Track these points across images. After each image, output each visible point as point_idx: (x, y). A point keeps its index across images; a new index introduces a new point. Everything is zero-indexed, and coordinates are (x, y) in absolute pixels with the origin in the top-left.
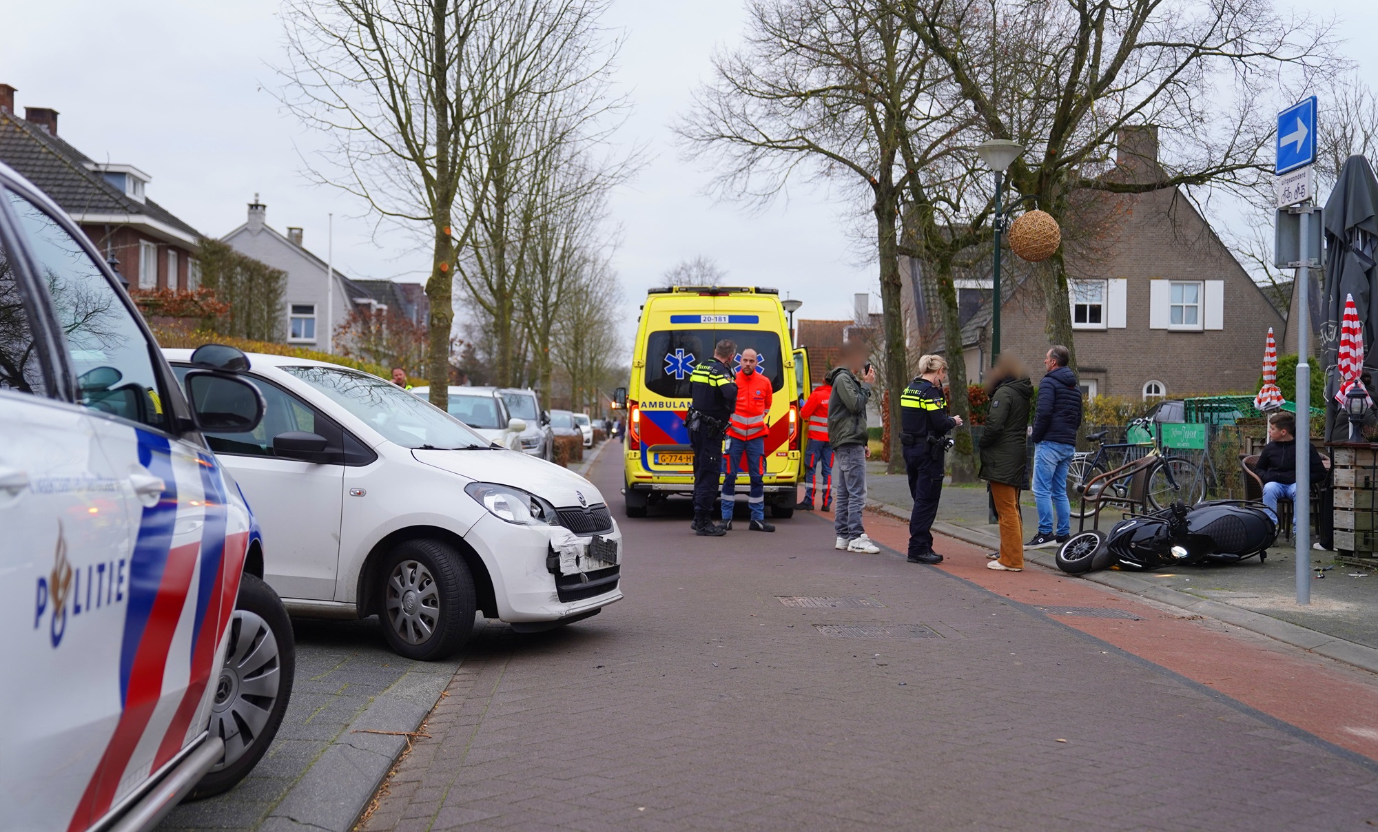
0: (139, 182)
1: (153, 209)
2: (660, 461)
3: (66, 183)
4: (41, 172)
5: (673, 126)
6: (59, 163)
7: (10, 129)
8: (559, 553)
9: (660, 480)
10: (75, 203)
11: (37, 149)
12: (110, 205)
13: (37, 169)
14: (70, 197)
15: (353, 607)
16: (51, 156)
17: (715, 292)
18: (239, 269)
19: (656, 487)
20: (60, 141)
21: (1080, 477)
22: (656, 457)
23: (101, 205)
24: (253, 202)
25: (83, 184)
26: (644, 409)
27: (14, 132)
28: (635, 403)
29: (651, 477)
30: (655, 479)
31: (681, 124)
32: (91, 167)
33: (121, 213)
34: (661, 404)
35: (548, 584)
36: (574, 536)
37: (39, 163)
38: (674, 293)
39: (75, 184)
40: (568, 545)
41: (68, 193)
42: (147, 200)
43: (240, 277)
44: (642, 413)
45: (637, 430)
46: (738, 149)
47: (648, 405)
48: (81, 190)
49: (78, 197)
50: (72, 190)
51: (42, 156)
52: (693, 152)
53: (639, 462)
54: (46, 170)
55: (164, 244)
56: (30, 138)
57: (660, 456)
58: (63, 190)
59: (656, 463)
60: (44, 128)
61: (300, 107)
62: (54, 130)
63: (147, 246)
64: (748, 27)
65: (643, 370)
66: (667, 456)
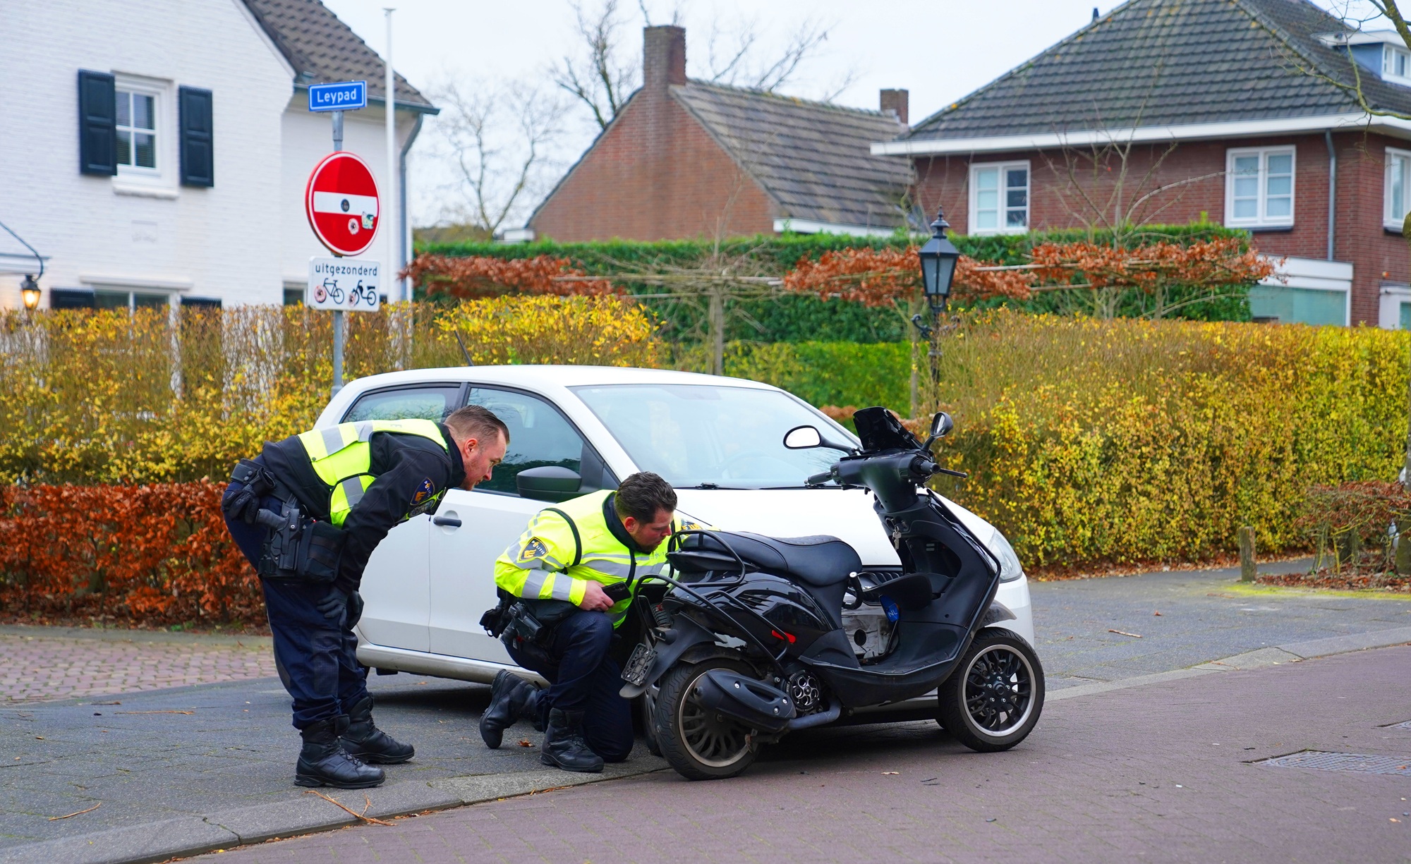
4: (1245, 60)
10: (1286, 103)
11: (1244, 25)
12: (1336, 99)
13: (1240, 56)
14: (1281, 93)
16: (1262, 34)
23: (1323, 101)
37: (1245, 46)
41: (1278, 88)
48: (1297, 82)
49: (1292, 92)
51: (1250, 35)
54: (1252, 55)
58: (1273, 84)
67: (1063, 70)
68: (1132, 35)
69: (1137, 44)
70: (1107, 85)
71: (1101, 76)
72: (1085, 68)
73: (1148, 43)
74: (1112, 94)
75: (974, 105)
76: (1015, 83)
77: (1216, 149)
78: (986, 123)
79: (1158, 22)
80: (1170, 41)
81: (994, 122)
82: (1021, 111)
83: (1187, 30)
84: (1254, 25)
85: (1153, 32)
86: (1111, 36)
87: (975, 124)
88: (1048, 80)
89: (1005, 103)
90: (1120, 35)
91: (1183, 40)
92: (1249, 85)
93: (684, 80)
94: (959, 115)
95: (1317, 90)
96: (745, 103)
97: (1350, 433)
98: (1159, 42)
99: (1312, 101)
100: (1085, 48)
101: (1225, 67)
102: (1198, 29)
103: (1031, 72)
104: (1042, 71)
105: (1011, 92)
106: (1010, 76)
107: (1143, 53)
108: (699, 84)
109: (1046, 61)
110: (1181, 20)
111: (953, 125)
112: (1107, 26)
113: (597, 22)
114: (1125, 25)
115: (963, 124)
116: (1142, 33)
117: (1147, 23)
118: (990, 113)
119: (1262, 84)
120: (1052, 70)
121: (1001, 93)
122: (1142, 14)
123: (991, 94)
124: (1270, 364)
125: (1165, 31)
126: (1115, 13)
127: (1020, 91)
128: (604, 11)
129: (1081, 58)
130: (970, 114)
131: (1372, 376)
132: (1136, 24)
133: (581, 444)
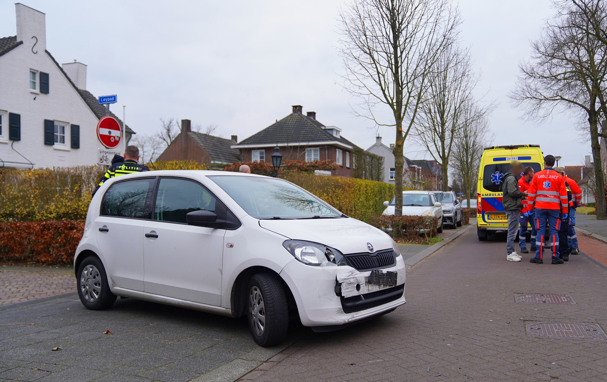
0: (338, 131)
1: (343, 140)
2: (490, 218)
3: (315, 133)
4: (308, 130)
5: (509, 95)
6: (313, 127)
7: (300, 118)
8: (341, 284)
9: (490, 226)
10: (317, 139)
11: (307, 124)
12: (327, 139)
13: (307, 130)
14: (316, 137)
15: (230, 311)
16: (311, 125)
17: (511, 148)
18: (368, 157)
19: (488, 229)
20: (317, 121)
22: (488, 216)
23: (324, 139)
24: (378, 136)
25: (320, 133)
26: (483, 197)
27: (301, 119)
28: (479, 194)
29: (486, 225)
30: (488, 225)
31: (512, 94)
32: (323, 128)
33: (330, 141)
34: (490, 195)
35: (336, 303)
36: (357, 272)
37: (308, 128)
38: (495, 149)
39: (317, 133)
40: (350, 278)
41: (315, 136)
42: (341, 137)
43: (368, 159)
44: (482, 199)
45: (480, 205)
46: (533, 101)
47: (484, 195)
48: (319, 135)
49: (318, 137)
50: (316, 135)
51: (309, 126)
52: (517, 104)
53: (481, 219)
54: (309, 129)
55: (344, 150)
56: (306, 121)
57: (490, 216)
58: (314, 135)
59: (488, 219)
60: (312, 118)
61: (349, 88)
62: (314, 118)
63: (339, 151)
64: (532, 53)
65: (482, 181)
66: (493, 216)
67: (271, 131)
68: (285, 125)
69: (286, 127)
70: (280, 135)
71: (279, 133)
72: (275, 131)
73: (288, 126)
74: (281, 137)
75: (252, 138)
76: (261, 134)
77: (303, 148)
78: (255, 142)
79: (290, 123)
80: (293, 126)
81: (257, 142)
82: (262, 139)
83: (296, 124)
84: (309, 124)
85: (289, 124)
86: (280, 125)
87: (253, 142)
88: (268, 133)
89: (259, 138)
90: (282, 125)
91: (295, 126)
92: (309, 135)
93: (190, 131)
94: (249, 140)
95: (323, 137)
96: (203, 137)
97: (363, 204)
98: (290, 126)
99: (322, 139)
100: (275, 127)
101: (304, 132)
102: (298, 124)
103: (264, 132)
104: (266, 132)
105: (260, 136)
106: (260, 133)
107: (287, 129)
108: (194, 132)
109: (267, 130)
110: (294, 122)
111: (248, 142)
112: (279, 123)
113: (168, 125)
114: (283, 123)
115: (250, 142)
116: (287, 125)
117: (288, 123)
118: (256, 140)
119: (312, 135)
120: (269, 131)
121: (258, 136)
122: (286, 121)
123: (256, 136)
124: (349, 187)
125: (291, 124)
126: (281, 121)
127: (262, 136)
128: (169, 123)
129: (274, 129)
130: (252, 140)
131: (366, 191)
132: (285, 123)
133: (215, 200)
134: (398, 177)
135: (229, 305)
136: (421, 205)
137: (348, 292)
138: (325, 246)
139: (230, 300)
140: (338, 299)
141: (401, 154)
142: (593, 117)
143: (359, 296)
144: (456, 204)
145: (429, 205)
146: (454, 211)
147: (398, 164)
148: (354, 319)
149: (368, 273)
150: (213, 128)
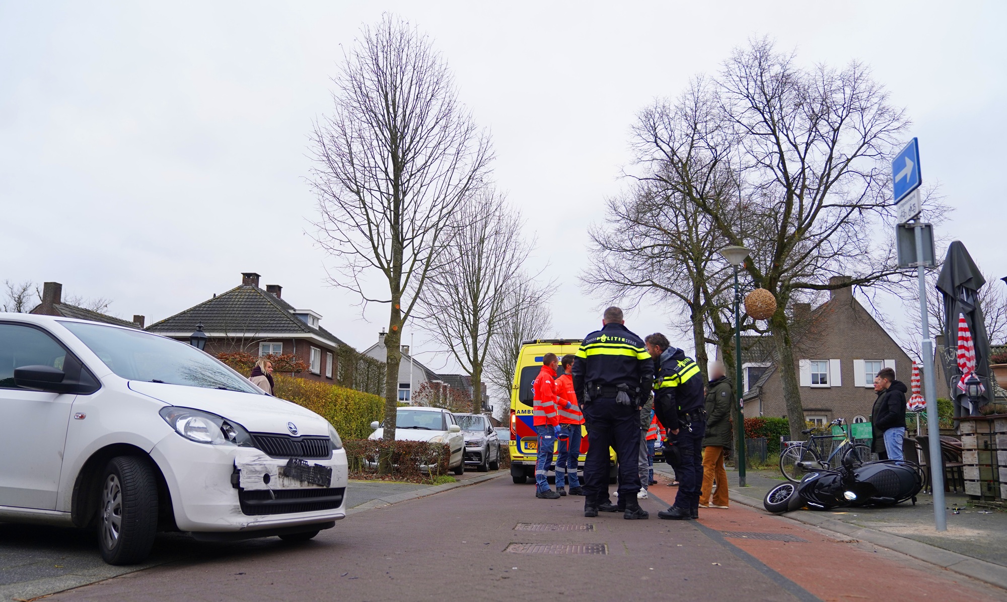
0: (316, 319)
1: (322, 332)
2: (529, 447)
3: (277, 319)
4: (266, 314)
5: (579, 276)
6: (275, 309)
7: (255, 294)
8: (240, 470)
9: (528, 459)
10: (280, 329)
11: (265, 303)
12: (298, 329)
13: (264, 313)
14: (278, 325)
15: (69, 516)
16: (272, 306)
17: (562, 343)
18: (362, 361)
19: (524, 463)
20: (282, 300)
21: (799, 457)
22: (526, 444)
23: (292, 329)
24: (382, 332)
25: (285, 319)
26: (519, 414)
27: (257, 295)
28: (513, 411)
29: (523, 457)
30: (525, 458)
31: (583, 274)
32: (292, 312)
33: (302, 333)
34: (529, 411)
35: (231, 498)
36: (268, 457)
37: (266, 309)
38: (537, 344)
39: (281, 319)
40: (256, 464)
41: (277, 323)
42: (320, 327)
43: (362, 365)
44: (517, 417)
45: (514, 428)
46: (613, 286)
47: (521, 412)
48: (283, 322)
49: (282, 325)
50: (279, 322)
51: (268, 306)
52: (591, 289)
53: (516, 447)
54: (269, 313)
55: (324, 349)
56: (264, 298)
57: (528, 444)
58: (275, 322)
59: (526, 448)
60: (274, 295)
61: (325, 243)
62: (279, 296)
63: (315, 350)
64: (607, 213)
65: (518, 390)
66: (533, 444)
67: (203, 312)
68: (228, 303)
69: (230, 306)
70: (219, 318)
71: (217, 315)
72: (211, 312)
73: (233, 306)
74: (221, 321)
75: (170, 321)
76: (186, 315)
77: (256, 342)
78: (175, 328)
79: (237, 300)
80: (241, 306)
81: (178, 328)
82: (188, 325)
83: (247, 303)
84: (269, 303)
85: (235, 303)
86: (220, 303)
87: (171, 328)
88: (198, 315)
89: (182, 321)
90: (224, 303)
91: (245, 306)
92: (268, 322)
93: (60, 303)
94: (165, 324)
95: (290, 325)
96: (82, 313)
97: (340, 425)
98: (237, 306)
99: (289, 328)
100: (211, 306)
101: (259, 316)
102: (250, 303)
103: (191, 312)
104: (196, 312)
105: (184, 318)
106: (184, 313)
107: (232, 309)
108: (65, 304)
109: (197, 309)
110: (244, 300)
111: (163, 328)
112: (219, 300)
113: (19, 294)
114: (225, 300)
115: (166, 327)
116: (231, 303)
117: (233, 300)
118: (176, 324)
119: (272, 322)
120: (199, 312)
121: (180, 318)
122: (231, 297)
123: (177, 318)
124: (318, 397)
125: (239, 303)
126: (222, 296)
127: (188, 318)
128: (22, 291)
129: (210, 309)
130: (169, 324)
131: (346, 406)
132: (229, 300)
133: (65, 352)
134: (391, 379)
135: (69, 507)
136: (429, 428)
137: (250, 483)
138: (223, 418)
139: (71, 498)
140: (234, 493)
141: (397, 345)
142: (698, 314)
143: (268, 491)
144: (489, 434)
145: (441, 428)
146: (485, 443)
147: (391, 359)
148: (257, 524)
149: (283, 462)
150: (104, 304)
